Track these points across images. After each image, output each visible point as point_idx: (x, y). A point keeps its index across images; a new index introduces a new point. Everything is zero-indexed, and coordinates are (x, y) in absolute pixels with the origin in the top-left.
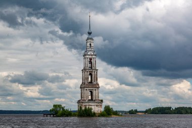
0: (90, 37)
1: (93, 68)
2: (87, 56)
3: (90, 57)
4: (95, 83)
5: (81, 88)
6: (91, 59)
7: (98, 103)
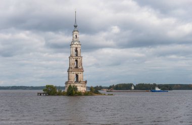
0: (76, 29)
1: (79, 55)
2: (74, 46)
3: (76, 46)
4: (80, 68)
5: (68, 71)
6: (77, 48)
7: (83, 84)
